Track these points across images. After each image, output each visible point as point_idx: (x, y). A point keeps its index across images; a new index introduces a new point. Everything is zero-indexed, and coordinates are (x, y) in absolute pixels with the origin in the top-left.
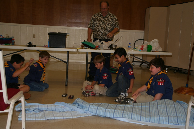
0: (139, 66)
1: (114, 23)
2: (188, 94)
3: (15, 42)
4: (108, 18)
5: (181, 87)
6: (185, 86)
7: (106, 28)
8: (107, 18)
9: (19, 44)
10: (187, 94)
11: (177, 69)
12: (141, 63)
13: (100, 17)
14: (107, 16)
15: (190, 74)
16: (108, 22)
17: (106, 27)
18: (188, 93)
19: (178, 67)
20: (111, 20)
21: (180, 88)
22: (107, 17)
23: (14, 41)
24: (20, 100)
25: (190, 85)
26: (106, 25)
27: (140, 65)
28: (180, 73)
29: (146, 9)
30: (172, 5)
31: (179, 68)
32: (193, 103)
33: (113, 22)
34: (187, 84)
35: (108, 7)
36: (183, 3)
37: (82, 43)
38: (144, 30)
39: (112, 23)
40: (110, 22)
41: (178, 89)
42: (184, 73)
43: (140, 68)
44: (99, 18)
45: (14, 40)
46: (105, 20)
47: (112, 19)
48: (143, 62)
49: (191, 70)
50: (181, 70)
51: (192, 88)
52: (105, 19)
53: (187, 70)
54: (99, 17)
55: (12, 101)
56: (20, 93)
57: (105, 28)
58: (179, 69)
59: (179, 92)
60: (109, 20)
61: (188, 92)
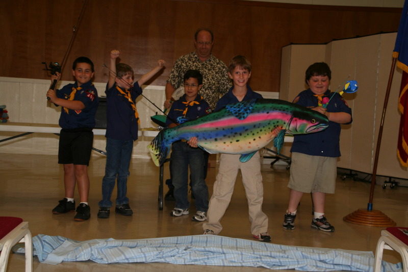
0: (270, 166)
1: (224, 76)
2: (372, 225)
3: (8, 118)
4: (211, 65)
5: (358, 210)
6: (366, 207)
7: (210, 85)
8: (209, 66)
9: (16, 121)
10: (370, 225)
11: (348, 172)
12: (273, 160)
13: (195, 64)
14: (210, 61)
15: (375, 183)
16: (213, 73)
17: (210, 82)
18: (373, 223)
19: (350, 168)
20: (217, 71)
21: (355, 212)
22: (209, 64)
23: (7, 115)
24: (22, 241)
25: (376, 206)
26: (208, 80)
27: (272, 164)
28: (355, 180)
29: (283, 48)
30: (334, 40)
31: (351, 170)
32: (386, 244)
33: (221, 74)
34: (370, 204)
35: (212, 41)
36: (358, 37)
37: (152, 118)
38: (279, 91)
39: (220, 77)
40: (216, 73)
41: (353, 214)
42: (363, 180)
43: (272, 170)
44: (193, 65)
45: (6, 112)
46: (206, 68)
47: (219, 69)
48: (277, 159)
49: (377, 174)
50: (357, 175)
51: (381, 212)
52: (205, 66)
53: (369, 174)
54: (193, 62)
55: (6, 244)
56: (23, 226)
57: (207, 85)
58: (353, 173)
59: (353, 221)
60: (214, 70)
61: (373, 221)
